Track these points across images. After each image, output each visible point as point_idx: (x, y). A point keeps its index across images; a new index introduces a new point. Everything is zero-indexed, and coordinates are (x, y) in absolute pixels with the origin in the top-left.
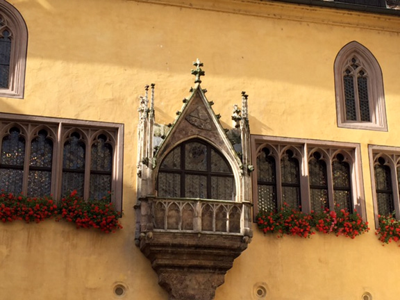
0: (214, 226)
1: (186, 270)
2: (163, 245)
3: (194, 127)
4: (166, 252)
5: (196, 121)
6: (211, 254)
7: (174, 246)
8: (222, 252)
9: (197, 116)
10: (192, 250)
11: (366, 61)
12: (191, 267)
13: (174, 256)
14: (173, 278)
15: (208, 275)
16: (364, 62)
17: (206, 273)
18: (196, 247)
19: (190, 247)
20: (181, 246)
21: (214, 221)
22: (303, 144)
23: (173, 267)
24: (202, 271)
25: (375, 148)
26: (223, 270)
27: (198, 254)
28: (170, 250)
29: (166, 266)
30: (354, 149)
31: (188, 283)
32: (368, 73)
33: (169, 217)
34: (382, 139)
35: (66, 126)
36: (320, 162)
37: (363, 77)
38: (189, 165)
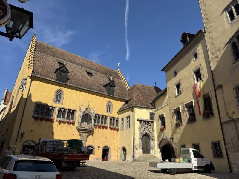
0: (88, 127)
1: (83, 133)
4: (81, 130)
9: (88, 110)
14: (81, 134)
15: (86, 134)
19: (85, 129)
20: (83, 129)
22: (101, 115)
27: (86, 131)
29: (81, 132)
30: (107, 116)
31: (83, 135)
32: (111, 105)
33: (82, 125)
34: (111, 115)
35: (68, 110)
36: (102, 118)
37: (110, 106)
38: (86, 117)
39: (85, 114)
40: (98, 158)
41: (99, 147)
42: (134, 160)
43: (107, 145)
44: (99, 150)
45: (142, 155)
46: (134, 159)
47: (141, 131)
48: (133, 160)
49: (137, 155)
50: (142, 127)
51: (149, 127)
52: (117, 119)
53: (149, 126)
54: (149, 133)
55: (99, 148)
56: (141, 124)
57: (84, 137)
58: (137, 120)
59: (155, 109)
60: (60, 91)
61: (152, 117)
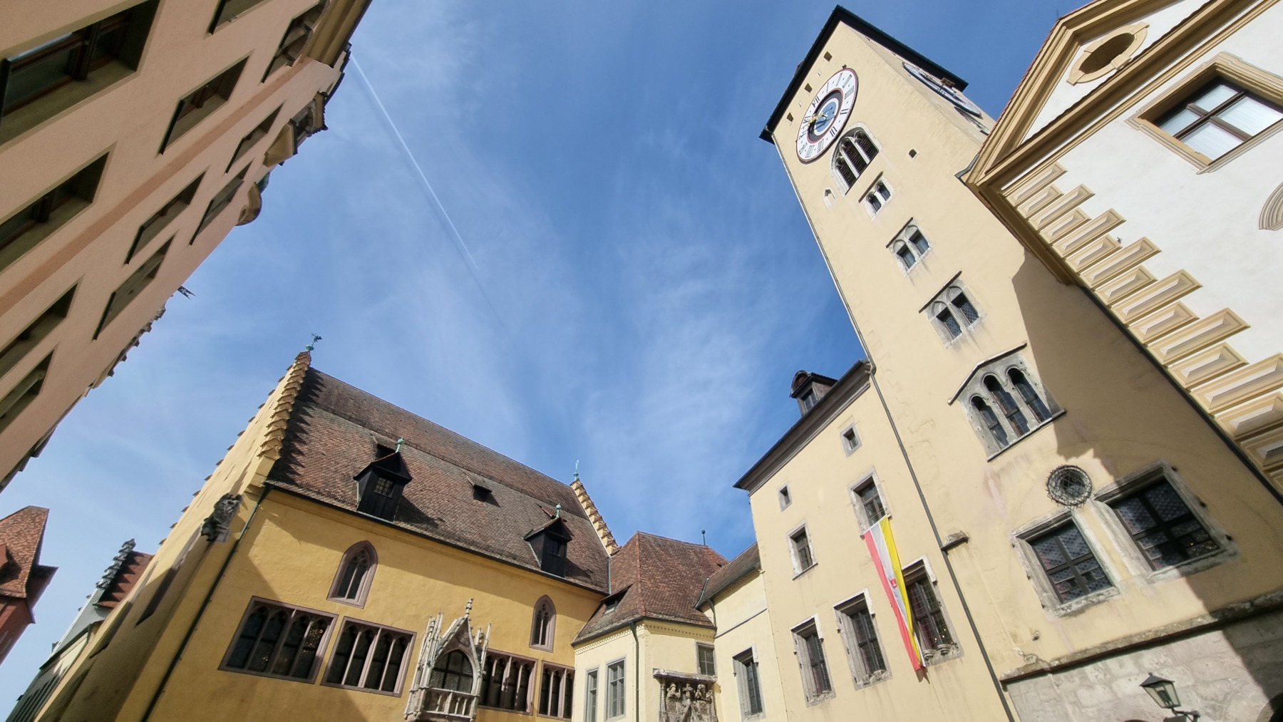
0: (456, 710)
3: (459, 642)
5: (461, 638)
9: (462, 635)
16: (548, 606)
21: (457, 706)
22: (509, 657)
25: (546, 663)
30: (534, 662)
32: (550, 614)
34: (549, 658)
35: (383, 630)
36: (514, 668)
37: (546, 617)
38: (451, 667)
39: (450, 653)
50: (672, 709)
51: (698, 706)
52: (569, 675)
53: (698, 703)
56: (669, 695)
58: (652, 677)
59: (715, 629)
60: (363, 552)
61: (706, 662)
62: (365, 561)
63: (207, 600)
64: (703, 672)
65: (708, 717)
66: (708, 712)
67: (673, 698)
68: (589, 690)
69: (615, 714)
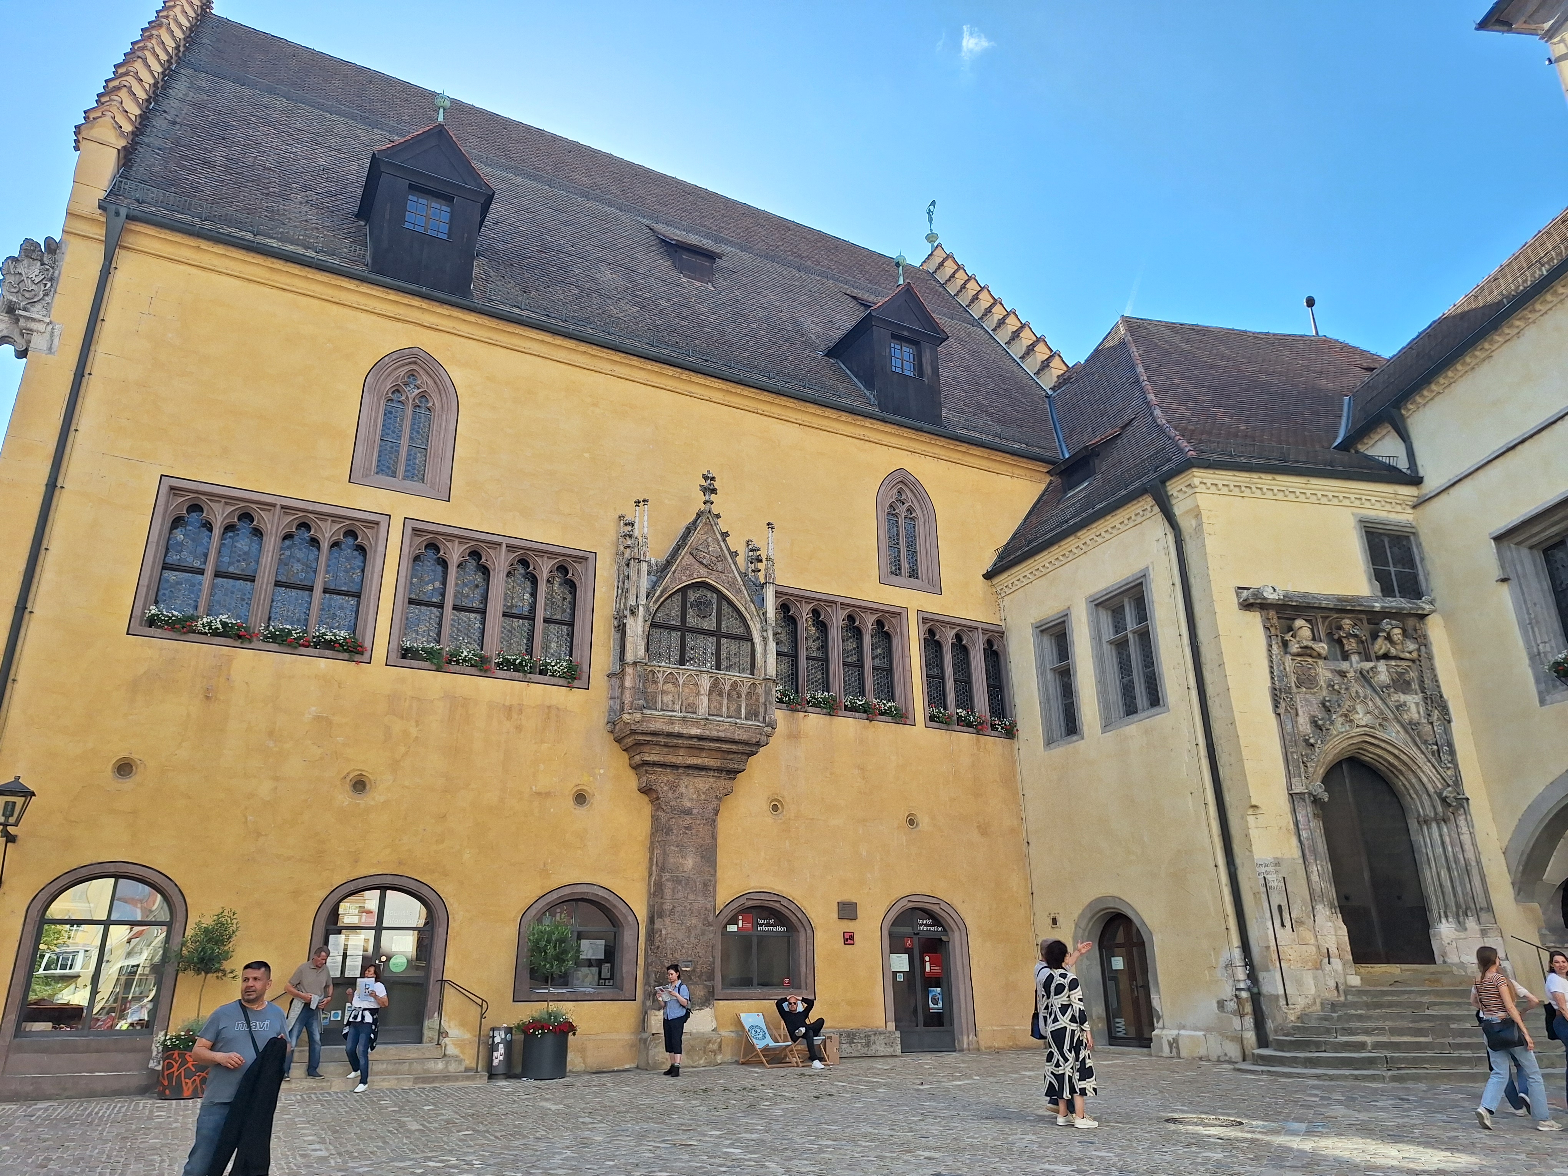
0: (725, 709)
1: (681, 770)
2: (654, 734)
3: (702, 567)
4: (657, 744)
5: (704, 557)
6: (719, 750)
7: (669, 735)
8: (734, 747)
9: (706, 551)
10: (694, 742)
11: (916, 497)
12: (689, 767)
13: (666, 750)
14: (662, 780)
15: (712, 780)
16: (913, 498)
17: (708, 776)
18: (700, 738)
19: (691, 737)
20: (679, 736)
21: (725, 702)
22: (835, 603)
23: (664, 765)
24: (703, 773)
25: (925, 615)
26: (733, 773)
27: (702, 749)
28: (662, 740)
29: (654, 764)
30: (898, 616)
31: (683, 790)
32: (919, 511)
33: (663, 692)
34: (933, 605)
35: (511, 548)
36: (853, 629)
37: (911, 518)
38: (692, 620)
39: (683, 591)
40: (852, 1025)
41: (848, 911)
42: (1263, 1041)
43: (923, 888)
44: (849, 939)
45: (1355, 981)
46: (1270, 1025)
47: (1304, 725)
48: (1250, 1036)
49: (1299, 983)
50: (1306, 681)
51: (1383, 673)
52: (989, 643)
53: (1382, 666)
54: (1394, 734)
55: (849, 926)
56: (1294, 648)
57: (689, 812)
58: (1236, 606)
59: (1415, 480)
60: (412, 375)
61: (1392, 569)
62: (423, 396)
63: (52, 486)
64: (1387, 591)
65: (1418, 698)
66: (1415, 686)
67: (1306, 652)
68: (1048, 667)
69: (1131, 709)
